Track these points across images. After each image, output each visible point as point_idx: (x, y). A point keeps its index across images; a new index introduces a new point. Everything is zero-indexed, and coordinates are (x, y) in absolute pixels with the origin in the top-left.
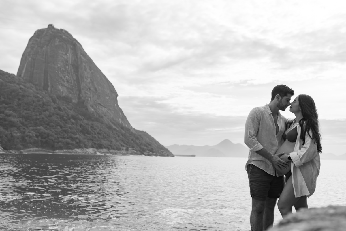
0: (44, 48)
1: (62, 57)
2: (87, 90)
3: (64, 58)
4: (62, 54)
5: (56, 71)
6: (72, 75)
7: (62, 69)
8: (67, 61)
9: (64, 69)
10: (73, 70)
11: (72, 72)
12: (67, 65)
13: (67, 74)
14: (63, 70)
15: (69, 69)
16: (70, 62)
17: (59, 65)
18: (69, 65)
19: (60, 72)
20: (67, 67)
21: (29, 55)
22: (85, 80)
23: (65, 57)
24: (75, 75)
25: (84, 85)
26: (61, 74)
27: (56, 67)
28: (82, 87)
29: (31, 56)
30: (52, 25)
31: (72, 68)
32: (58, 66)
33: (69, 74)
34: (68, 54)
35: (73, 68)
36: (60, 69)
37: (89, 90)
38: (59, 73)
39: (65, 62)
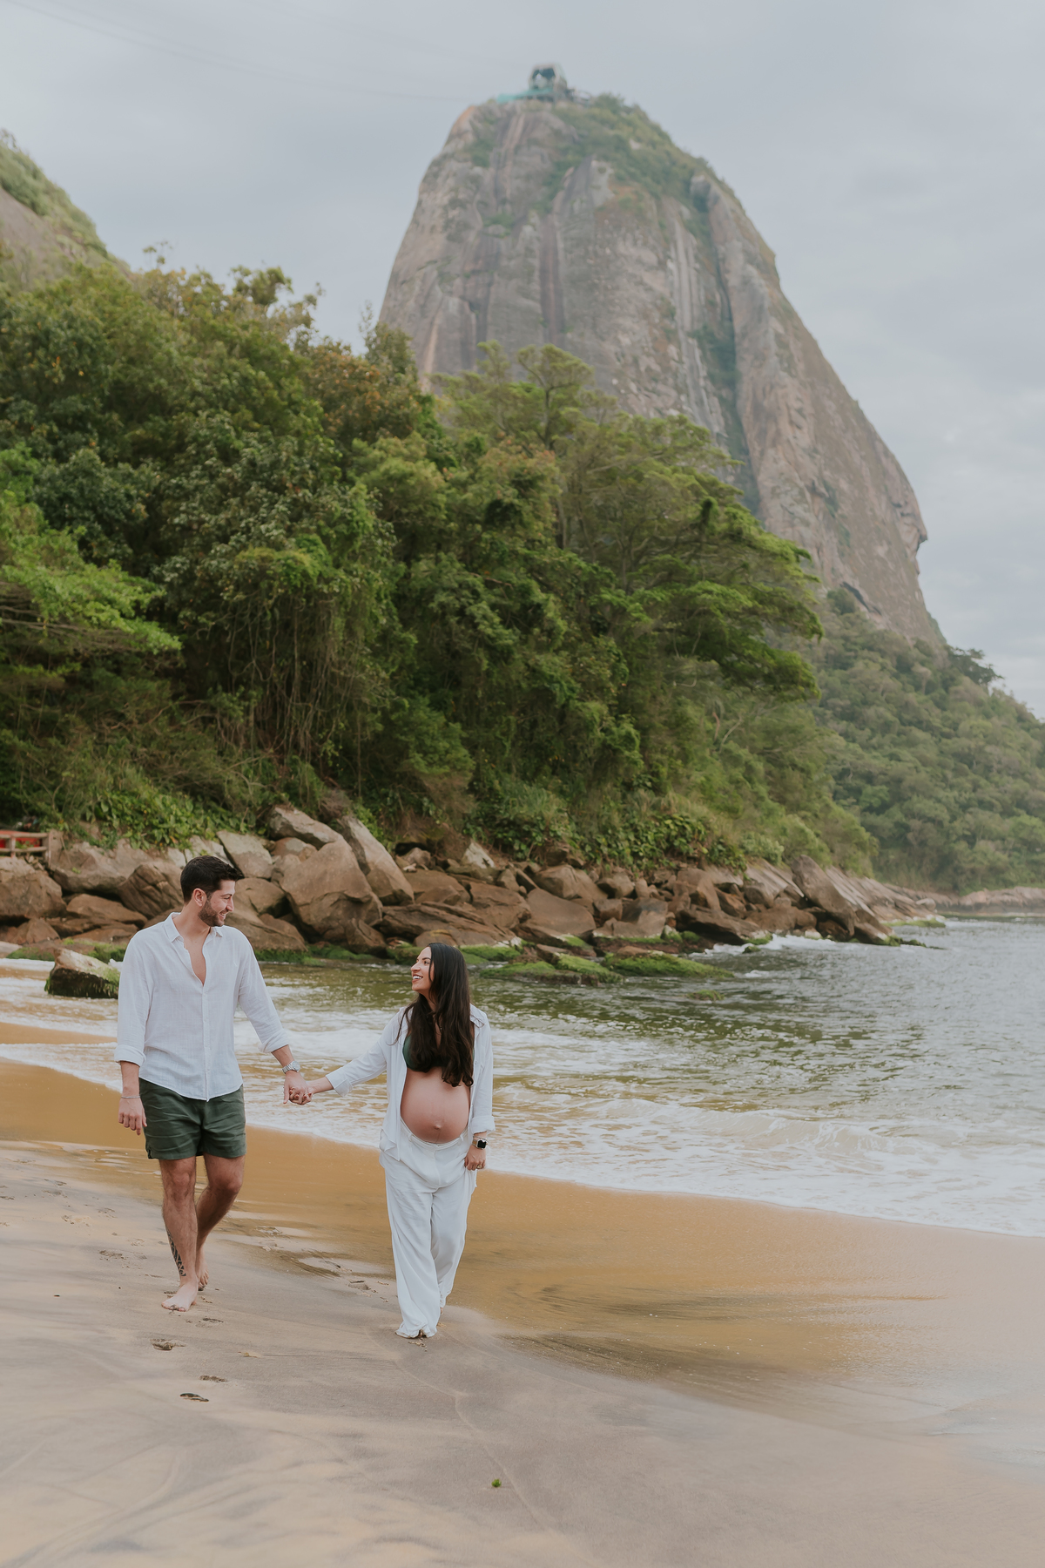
0: (527, 230)
1: (641, 283)
2: (801, 500)
3: (649, 289)
4: (639, 261)
5: (615, 382)
6: (700, 403)
7: (643, 369)
8: (670, 314)
9: (656, 367)
10: (703, 373)
11: (702, 383)
12: (670, 336)
13: (673, 393)
14: (649, 369)
15: (681, 362)
16: (686, 317)
17: (626, 340)
18: (681, 335)
19: (633, 387)
20: (672, 350)
21: (444, 278)
22: (787, 431)
23: (656, 282)
24: (716, 400)
25: (783, 463)
26: (643, 399)
27: (609, 348)
28: (765, 481)
29: (458, 282)
30: (558, 72)
31: (698, 353)
32: (618, 342)
33: (683, 398)
34: (671, 265)
35: (703, 358)
36: (636, 362)
37: (808, 495)
38: (628, 390)
39: (657, 320)
